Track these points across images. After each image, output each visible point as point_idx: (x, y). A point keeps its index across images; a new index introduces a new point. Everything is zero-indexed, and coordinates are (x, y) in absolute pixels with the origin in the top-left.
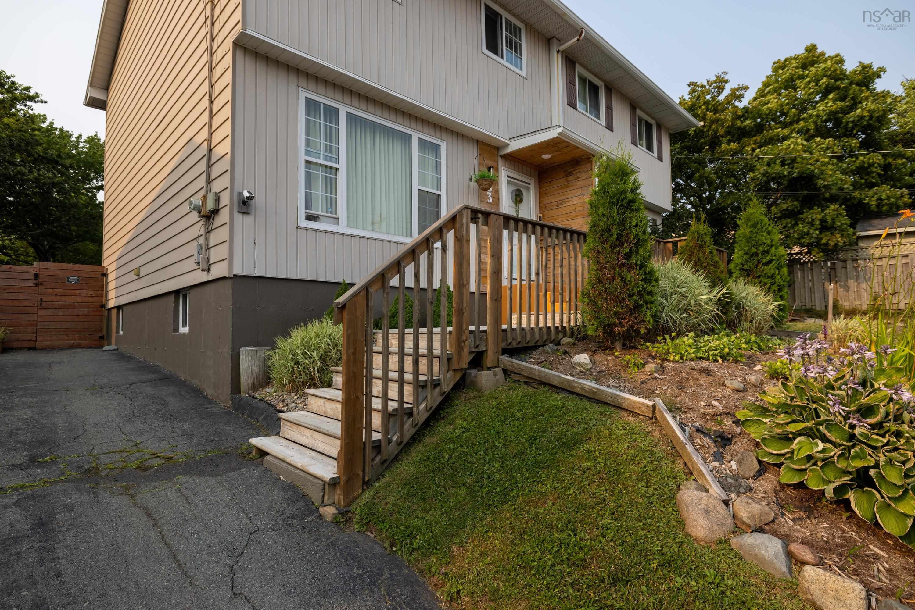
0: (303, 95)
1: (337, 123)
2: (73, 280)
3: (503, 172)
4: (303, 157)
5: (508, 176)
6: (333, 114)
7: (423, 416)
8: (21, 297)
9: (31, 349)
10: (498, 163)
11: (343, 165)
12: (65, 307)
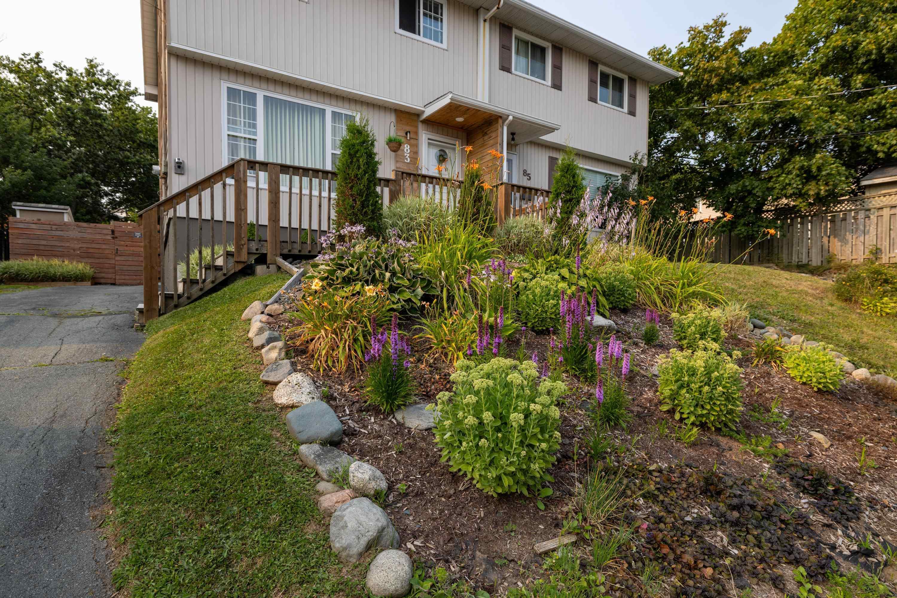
0: (225, 85)
1: (255, 104)
2: (138, 235)
3: (424, 135)
4: (225, 132)
5: (429, 139)
6: (251, 98)
7: (209, 286)
8: (104, 247)
9: (114, 284)
10: (417, 127)
11: (260, 137)
12: (133, 255)
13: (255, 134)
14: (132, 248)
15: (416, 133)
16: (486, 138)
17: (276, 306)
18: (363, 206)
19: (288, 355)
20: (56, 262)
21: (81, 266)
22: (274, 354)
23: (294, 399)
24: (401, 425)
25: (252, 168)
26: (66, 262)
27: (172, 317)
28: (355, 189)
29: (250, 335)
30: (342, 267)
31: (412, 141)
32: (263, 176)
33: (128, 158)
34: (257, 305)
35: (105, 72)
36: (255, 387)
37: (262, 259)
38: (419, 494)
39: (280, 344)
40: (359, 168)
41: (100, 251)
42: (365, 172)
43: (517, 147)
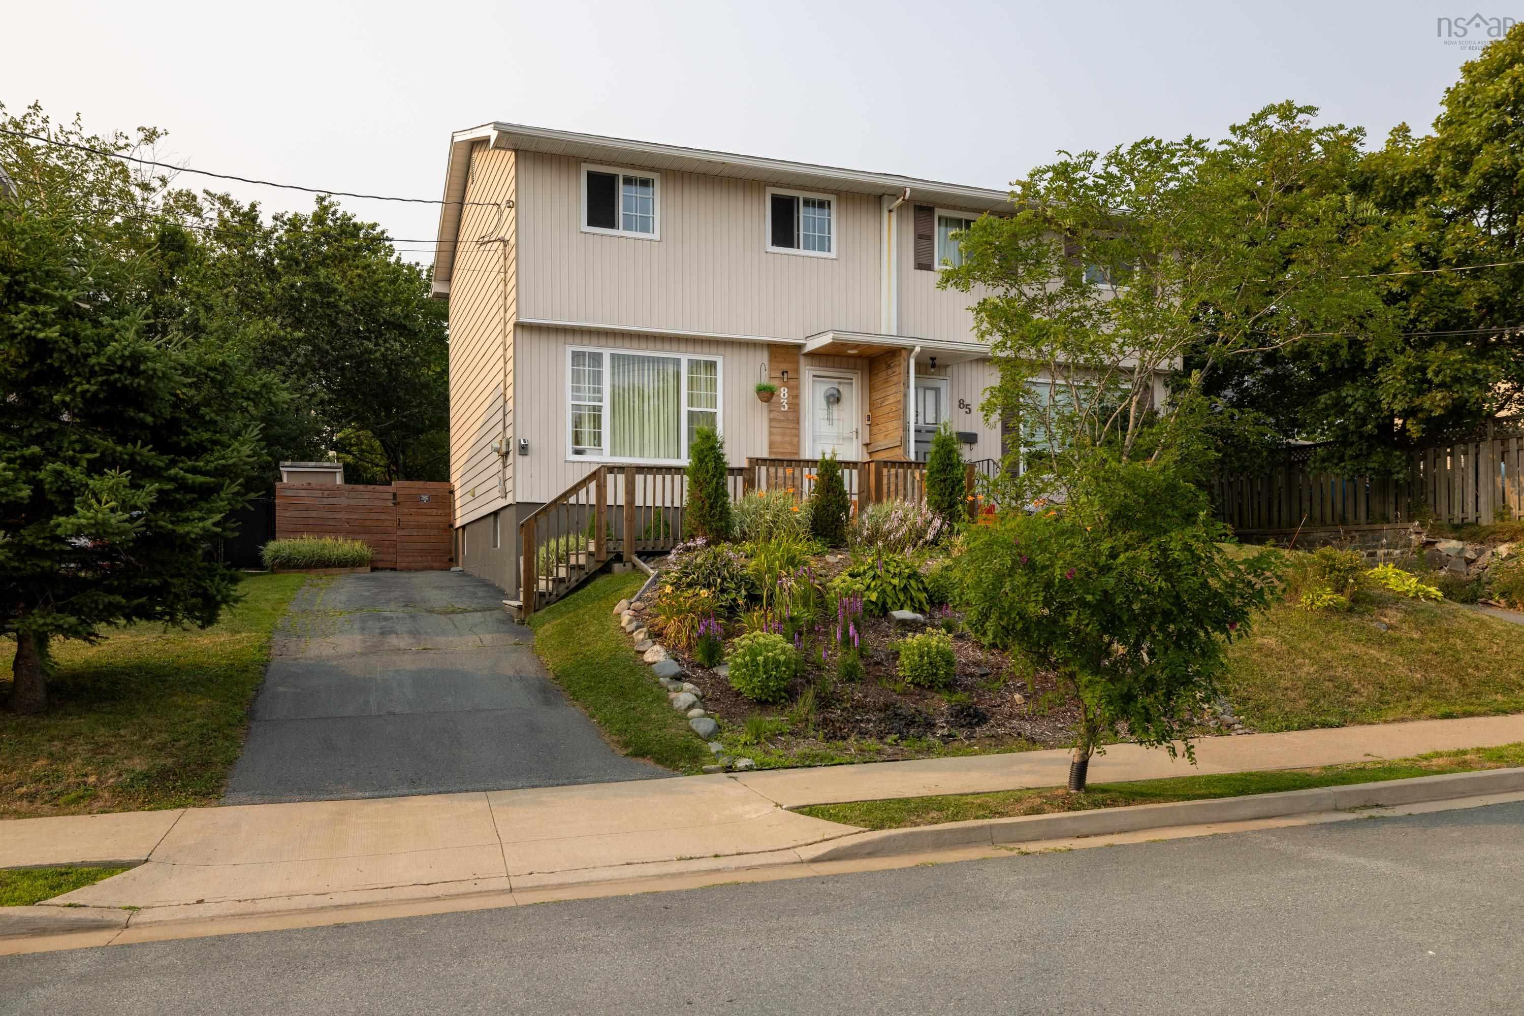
0: (570, 349)
1: (600, 366)
2: (425, 498)
3: (807, 372)
4: (569, 402)
5: (814, 376)
6: (597, 359)
7: (573, 584)
8: (383, 517)
9: (393, 569)
10: (798, 363)
11: (606, 405)
12: (419, 527)
13: (601, 401)
14: (416, 518)
15: (797, 371)
16: (890, 371)
17: (638, 603)
18: (712, 507)
19: (650, 637)
20: (328, 540)
21: (357, 545)
22: (641, 636)
23: (655, 659)
24: (716, 674)
25: (611, 472)
26: (340, 541)
27: (549, 612)
28: (704, 492)
29: (623, 624)
30: (687, 575)
31: (791, 383)
32: (621, 478)
33: (370, 352)
34: (624, 603)
35: (338, 215)
36: (632, 653)
37: (619, 558)
38: (717, 700)
39: (645, 629)
40: (707, 472)
41: (379, 523)
42: (714, 476)
43: (949, 369)
